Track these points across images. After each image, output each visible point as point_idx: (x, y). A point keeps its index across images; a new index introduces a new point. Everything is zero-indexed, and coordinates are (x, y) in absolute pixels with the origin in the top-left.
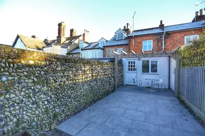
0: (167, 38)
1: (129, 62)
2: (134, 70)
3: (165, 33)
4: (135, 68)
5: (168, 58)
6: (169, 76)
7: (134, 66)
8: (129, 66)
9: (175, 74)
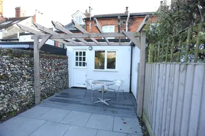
0: (132, 24)
1: (77, 54)
2: (84, 65)
3: (129, 16)
4: (86, 62)
5: (130, 47)
6: (131, 75)
7: (84, 59)
8: (77, 59)
9: (138, 72)
